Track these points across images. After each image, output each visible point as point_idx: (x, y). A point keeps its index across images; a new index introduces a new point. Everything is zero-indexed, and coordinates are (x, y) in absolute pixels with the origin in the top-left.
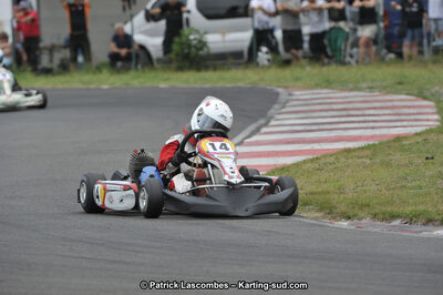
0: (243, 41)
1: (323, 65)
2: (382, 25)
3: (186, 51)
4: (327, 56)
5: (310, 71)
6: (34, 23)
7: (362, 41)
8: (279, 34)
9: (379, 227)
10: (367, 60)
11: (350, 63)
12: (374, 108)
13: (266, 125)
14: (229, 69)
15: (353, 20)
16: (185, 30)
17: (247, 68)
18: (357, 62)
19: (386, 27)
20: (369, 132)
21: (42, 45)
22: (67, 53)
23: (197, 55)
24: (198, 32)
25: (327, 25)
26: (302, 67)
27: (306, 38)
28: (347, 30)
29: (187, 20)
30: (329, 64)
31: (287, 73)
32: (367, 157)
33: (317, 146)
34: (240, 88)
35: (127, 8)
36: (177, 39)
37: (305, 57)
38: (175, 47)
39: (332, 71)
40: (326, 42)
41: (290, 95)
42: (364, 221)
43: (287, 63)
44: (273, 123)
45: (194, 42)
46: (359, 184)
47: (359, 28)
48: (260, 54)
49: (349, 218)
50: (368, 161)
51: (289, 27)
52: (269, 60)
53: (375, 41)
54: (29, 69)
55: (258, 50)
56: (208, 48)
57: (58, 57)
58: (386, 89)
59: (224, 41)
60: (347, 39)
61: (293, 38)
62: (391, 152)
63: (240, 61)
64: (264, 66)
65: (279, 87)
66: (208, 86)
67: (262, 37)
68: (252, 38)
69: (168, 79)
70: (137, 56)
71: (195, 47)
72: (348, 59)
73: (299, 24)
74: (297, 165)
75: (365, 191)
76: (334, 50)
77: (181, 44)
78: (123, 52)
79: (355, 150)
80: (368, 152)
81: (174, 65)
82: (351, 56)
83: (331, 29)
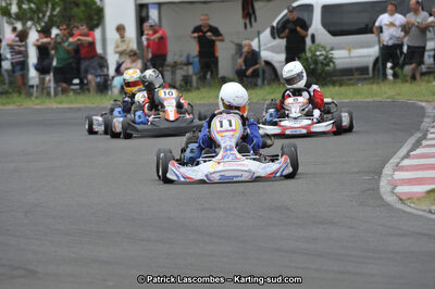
0: (369, 56)
3: (312, 67)
6: (162, 39)
8: (405, 49)
14: (353, 84)
22: (189, 70)
23: (323, 71)
24: (324, 48)
27: (431, 54)
29: (313, 35)
35: (248, 25)
45: (321, 58)
56: (334, 63)
57: (180, 74)
59: (350, 57)
63: (366, 76)
70: (264, 72)
71: (322, 63)
73: (425, 40)
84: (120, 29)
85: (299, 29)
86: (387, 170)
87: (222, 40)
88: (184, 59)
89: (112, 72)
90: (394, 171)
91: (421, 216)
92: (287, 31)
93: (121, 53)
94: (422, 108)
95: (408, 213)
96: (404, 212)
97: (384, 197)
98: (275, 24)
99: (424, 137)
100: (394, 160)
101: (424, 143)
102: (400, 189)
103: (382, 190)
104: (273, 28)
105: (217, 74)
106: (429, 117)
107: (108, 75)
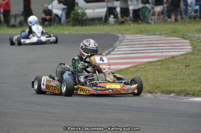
0: (102, 12)
1: (139, 24)
2: (165, 6)
3: (77, 17)
4: (141, 20)
5: (133, 26)
6: (8, 4)
7: (156, 13)
8: (118, 10)
9: (164, 97)
10: (159, 21)
11: (150, 23)
12: (162, 43)
13: (113, 51)
14: (96, 25)
15: (152, 3)
16: (76, 7)
17: (104, 25)
18: (154, 22)
19: (167, 7)
20: (160, 54)
21: (11, 14)
22: (22, 18)
23: (81, 19)
25: (141, 6)
26: (129, 24)
27: (131, 12)
28: (150, 8)
29: (77, 3)
30: (141, 23)
31: (123, 27)
32: (159, 65)
33: (136, 60)
34: (101, 34)
36: (72, 12)
37: (130, 20)
38: (72, 15)
39: (143, 26)
40: (140, 13)
41: (124, 37)
42: (157, 94)
43: (122, 23)
44: (116, 50)
45: (80, 13)
46: (155, 77)
47: (155, 7)
48: (110, 19)
49: (151, 93)
50: (159, 67)
51: (123, 7)
52: (114, 21)
53: (162, 13)
54: (6, 25)
55: (109, 17)
56: (87, 16)
57: (18, 20)
58: (168, 35)
59: (94, 13)
60: (150, 12)
61: (125, 11)
62: (170, 63)
63: (101, 22)
64: (112, 24)
65: (119, 33)
66: (86, 33)
67: (111, 11)
68: (107, 11)
69: (68, 30)
70: (55, 19)
71: (81, 15)
72: (150, 21)
73: (128, 6)
74: (127, 69)
75: (158, 81)
76: (144, 17)
77: (74, 14)
78: (48, 17)
79: (153, 62)
80: (160, 63)
81: (71, 23)
82: (152, 20)
83: (143, 7)
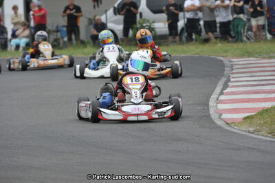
24: (148, 21)
25: (231, 17)
28: (245, 20)
29: (141, 14)
56: (155, 31)
59: (165, 28)
60: (245, 25)
76: (236, 33)
83: (234, 19)
84: (15, 8)
85: (132, 9)
86: (212, 103)
87: (82, 16)
88: (54, 28)
89: (9, 36)
90: (217, 103)
91: (245, 135)
92: (124, 11)
93: (15, 24)
94: (221, 61)
95: (235, 133)
96: (233, 132)
97: (216, 121)
98: (116, 5)
99: (229, 80)
100: (214, 96)
101: (230, 84)
102: (225, 116)
103: (213, 117)
104: (115, 8)
105: (79, 37)
106: (228, 67)
107: (7, 38)
